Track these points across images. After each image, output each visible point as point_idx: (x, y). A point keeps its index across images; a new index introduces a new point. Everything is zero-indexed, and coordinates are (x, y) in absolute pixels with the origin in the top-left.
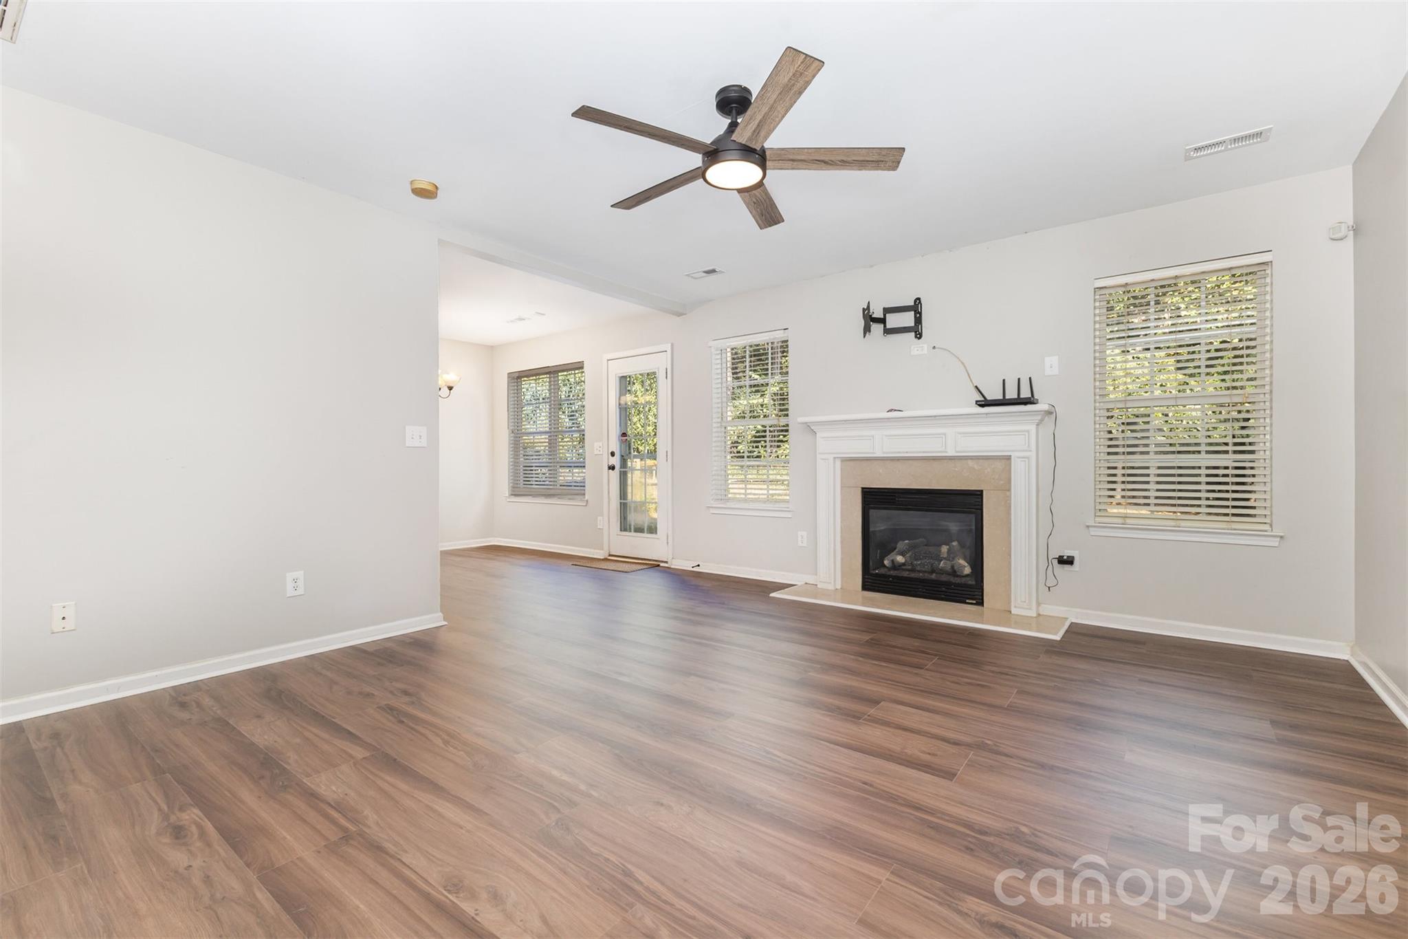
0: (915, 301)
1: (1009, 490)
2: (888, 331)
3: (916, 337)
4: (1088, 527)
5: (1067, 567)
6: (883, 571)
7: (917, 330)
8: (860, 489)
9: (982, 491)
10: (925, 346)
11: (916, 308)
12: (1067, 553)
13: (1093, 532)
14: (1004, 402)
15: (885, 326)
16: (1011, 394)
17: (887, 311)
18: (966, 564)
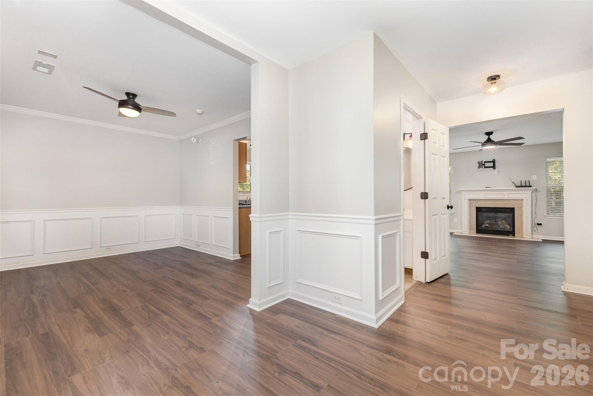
0: (493, 160)
1: (522, 207)
2: (485, 167)
3: (493, 169)
4: (545, 216)
5: (539, 226)
6: (482, 228)
7: (494, 167)
8: (475, 208)
9: (514, 208)
10: (496, 171)
11: (494, 162)
12: (539, 223)
13: (546, 217)
14: (521, 186)
15: (485, 166)
16: (523, 184)
17: (485, 162)
18: (508, 226)
